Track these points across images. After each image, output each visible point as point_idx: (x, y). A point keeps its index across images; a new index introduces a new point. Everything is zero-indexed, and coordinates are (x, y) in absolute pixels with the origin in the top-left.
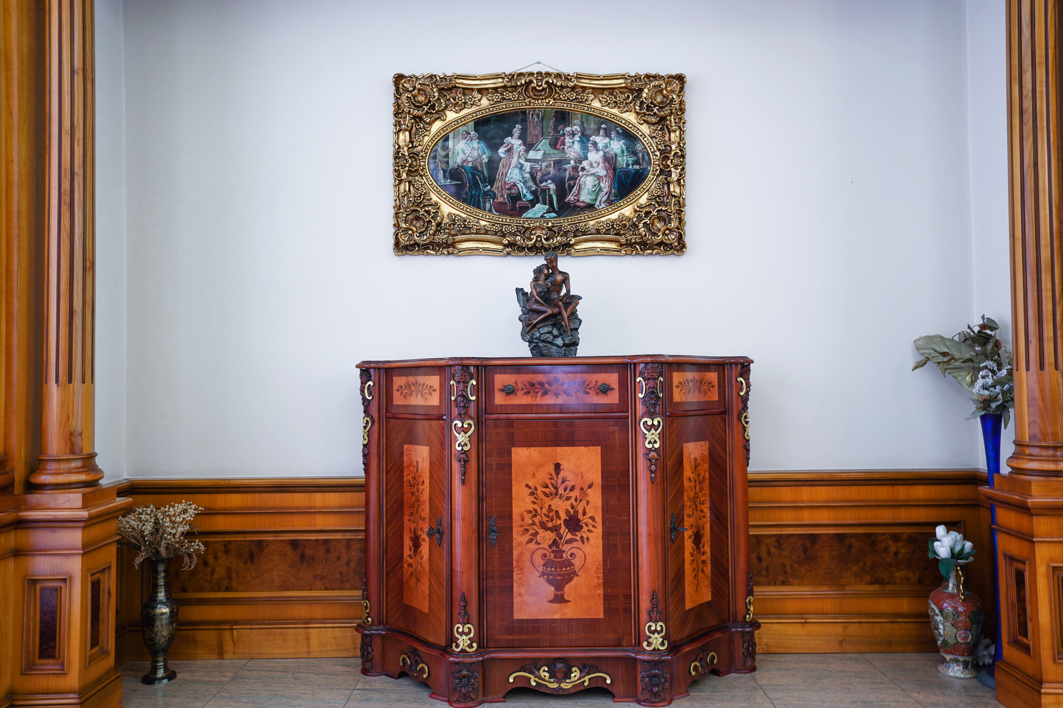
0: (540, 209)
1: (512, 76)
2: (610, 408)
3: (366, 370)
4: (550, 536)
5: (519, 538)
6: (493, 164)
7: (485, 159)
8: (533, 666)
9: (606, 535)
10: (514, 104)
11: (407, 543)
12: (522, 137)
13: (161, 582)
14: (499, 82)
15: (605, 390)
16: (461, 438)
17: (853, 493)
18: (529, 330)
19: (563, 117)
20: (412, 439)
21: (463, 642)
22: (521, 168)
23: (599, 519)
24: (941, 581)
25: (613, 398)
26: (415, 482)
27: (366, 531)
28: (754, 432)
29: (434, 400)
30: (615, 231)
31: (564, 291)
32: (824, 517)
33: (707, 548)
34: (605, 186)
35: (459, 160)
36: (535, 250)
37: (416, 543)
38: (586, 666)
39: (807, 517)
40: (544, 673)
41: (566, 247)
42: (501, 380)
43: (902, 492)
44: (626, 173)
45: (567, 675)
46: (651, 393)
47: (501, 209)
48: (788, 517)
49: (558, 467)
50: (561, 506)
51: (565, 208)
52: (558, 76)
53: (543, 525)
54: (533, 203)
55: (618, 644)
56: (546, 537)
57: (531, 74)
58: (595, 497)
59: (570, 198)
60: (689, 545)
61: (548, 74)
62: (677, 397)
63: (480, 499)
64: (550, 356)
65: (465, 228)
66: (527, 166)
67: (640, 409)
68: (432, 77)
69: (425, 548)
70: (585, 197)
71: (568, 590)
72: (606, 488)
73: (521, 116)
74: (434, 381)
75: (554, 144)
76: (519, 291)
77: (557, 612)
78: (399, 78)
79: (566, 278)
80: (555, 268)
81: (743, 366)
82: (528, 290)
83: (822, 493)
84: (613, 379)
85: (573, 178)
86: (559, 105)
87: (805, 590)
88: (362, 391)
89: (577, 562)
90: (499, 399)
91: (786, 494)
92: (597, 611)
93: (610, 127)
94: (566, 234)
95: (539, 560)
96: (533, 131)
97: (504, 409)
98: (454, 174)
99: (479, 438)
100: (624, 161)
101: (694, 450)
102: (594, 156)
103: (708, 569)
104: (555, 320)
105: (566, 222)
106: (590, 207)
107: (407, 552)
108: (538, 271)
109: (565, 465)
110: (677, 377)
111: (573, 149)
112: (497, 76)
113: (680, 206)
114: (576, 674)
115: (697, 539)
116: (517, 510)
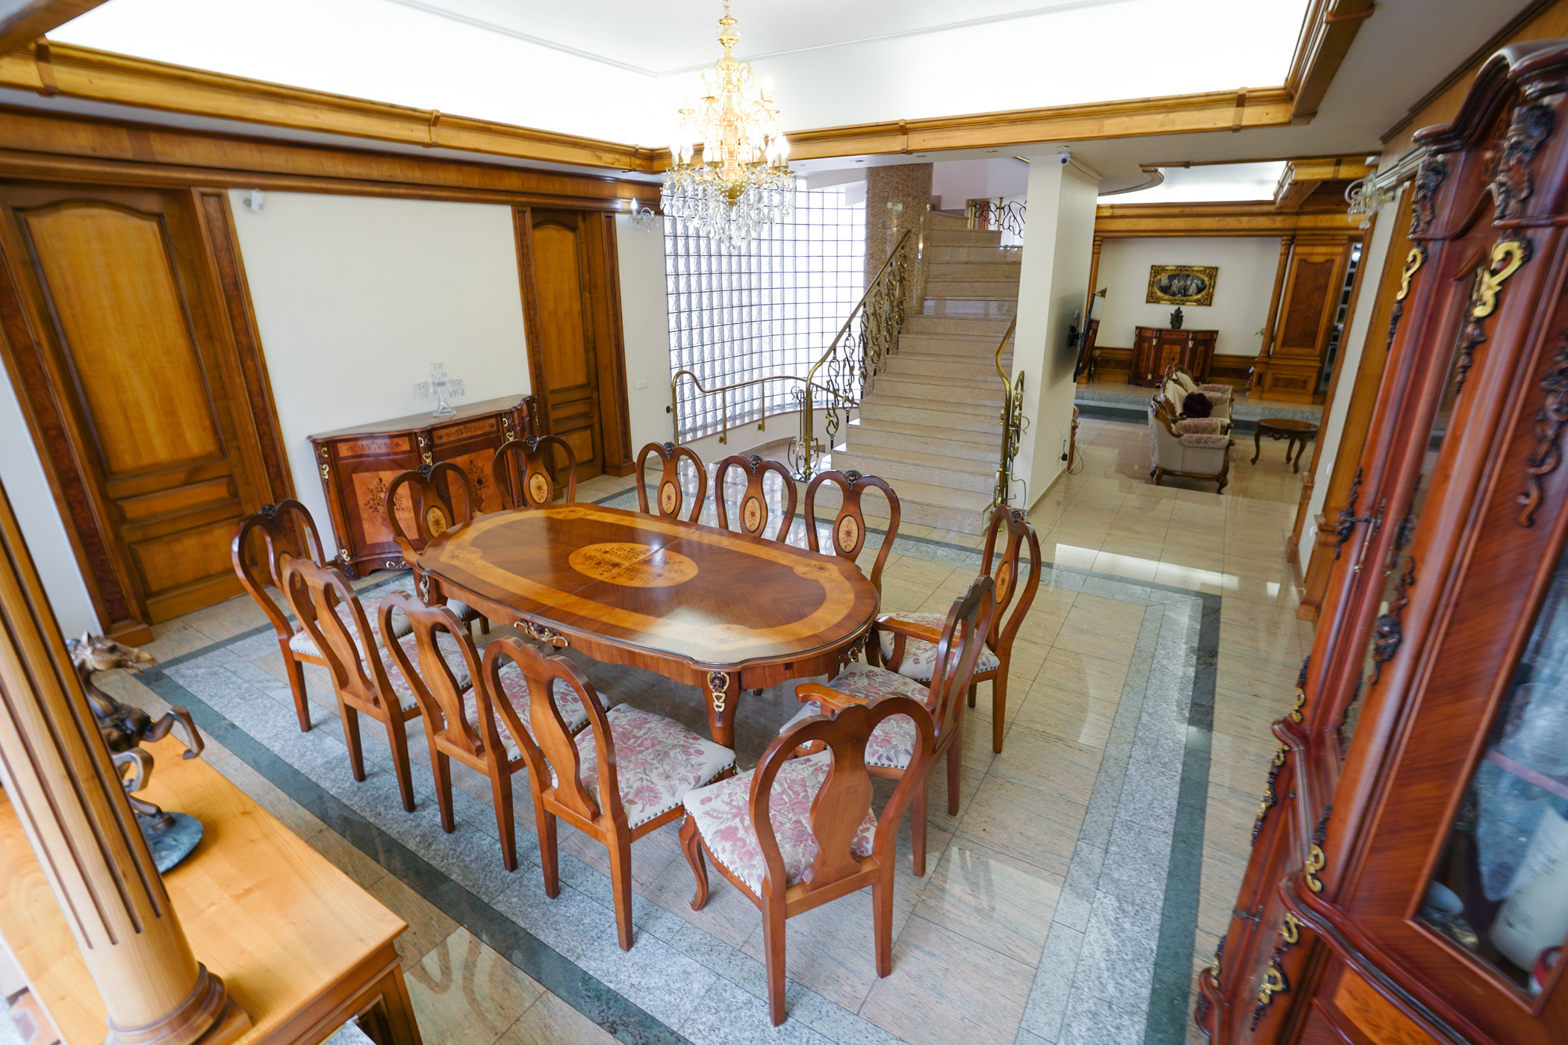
3: (1137, 328)
10: (1177, 272)
18: (1172, 323)
19: (1188, 276)
30: (1195, 301)
51: (1185, 295)
65: (1162, 299)
73: (1178, 275)
81: (1217, 332)
93: (1198, 278)
100: (1200, 286)
111: (1189, 283)
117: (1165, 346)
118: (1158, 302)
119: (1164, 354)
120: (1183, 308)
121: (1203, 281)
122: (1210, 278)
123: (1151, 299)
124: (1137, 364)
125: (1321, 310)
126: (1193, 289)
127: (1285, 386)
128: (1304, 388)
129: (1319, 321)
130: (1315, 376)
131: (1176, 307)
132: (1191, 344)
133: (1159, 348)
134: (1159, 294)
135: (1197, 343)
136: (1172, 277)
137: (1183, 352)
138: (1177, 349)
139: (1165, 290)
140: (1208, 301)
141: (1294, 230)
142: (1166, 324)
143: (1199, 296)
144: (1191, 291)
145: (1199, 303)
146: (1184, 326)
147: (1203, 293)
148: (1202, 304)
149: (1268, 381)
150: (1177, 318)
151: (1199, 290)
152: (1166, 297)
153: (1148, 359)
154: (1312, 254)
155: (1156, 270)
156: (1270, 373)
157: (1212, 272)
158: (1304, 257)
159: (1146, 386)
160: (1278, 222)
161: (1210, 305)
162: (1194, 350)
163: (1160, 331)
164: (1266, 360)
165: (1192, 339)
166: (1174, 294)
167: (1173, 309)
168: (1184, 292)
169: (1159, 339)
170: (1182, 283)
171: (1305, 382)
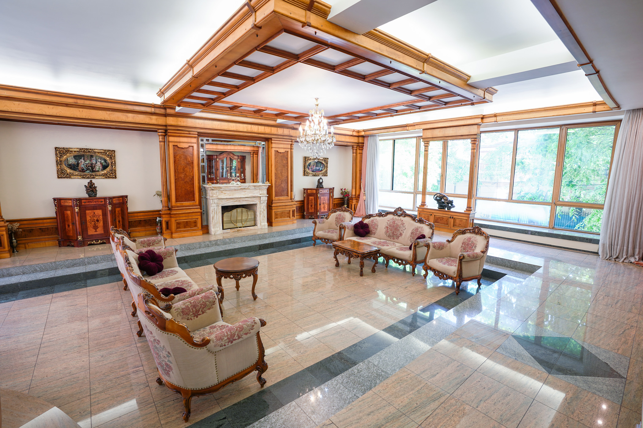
0: (88, 171)
1: (81, 149)
2: (103, 204)
3: (55, 199)
4: (94, 223)
5: (88, 223)
6: (78, 164)
7: (76, 163)
8: (92, 241)
9: (103, 222)
10: (82, 153)
11: (67, 226)
12: (84, 159)
13: (13, 236)
14: (78, 150)
15: (102, 202)
16: (77, 210)
17: (146, 214)
18: (87, 193)
19: (92, 156)
20: (67, 210)
21: (80, 238)
22: (84, 165)
23: (102, 220)
24: (158, 225)
25: (103, 203)
26: (68, 217)
27: (58, 225)
28: (128, 206)
29: (71, 204)
31: (94, 186)
32: (142, 217)
33: (121, 223)
34: (101, 168)
35: (71, 163)
36: (88, 178)
37: (69, 226)
38: (101, 240)
39: (139, 218)
40: (94, 241)
41: (94, 178)
42: (83, 201)
43: (154, 213)
44: (105, 166)
45: (98, 241)
46: (109, 202)
47: (80, 171)
48: (136, 218)
49: (94, 213)
50: (95, 219)
51: (93, 171)
52: (90, 149)
53: (92, 221)
54: (87, 170)
55: (106, 237)
56: (93, 223)
57: (85, 149)
58: (101, 217)
59: (94, 170)
60: (117, 223)
61: (88, 149)
62: (114, 202)
63: (81, 218)
64: (92, 197)
65: (73, 175)
66: (85, 164)
67: (108, 204)
68: (63, 148)
69: (71, 226)
70: (97, 170)
71: (97, 230)
72: (103, 215)
73: (83, 156)
74: (70, 201)
75: (90, 161)
76: (85, 186)
77: (96, 233)
78: (56, 148)
79: (94, 184)
80: (92, 182)
81: (126, 197)
82: (87, 185)
83: (142, 214)
84: (103, 200)
85: (94, 167)
86: (91, 154)
87: (140, 228)
88: (54, 203)
89: (99, 226)
90: (83, 204)
91: (136, 214)
92: (103, 232)
93: (101, 158)
94: (93, 176)
95: (92, 226)
96: (86, 158)
97: (84, 205)
98: (70, 165)
99: (80, 210)
100: (104, 164)
101: (118, 209)
102: (98, 163)
103: (121, 226)
104: (92, 191)
105: (94, 174)
106: (98, 171)
107: (67, 227)
108: (88, 183)
109: (95, 213)
110: (114, 199)
111: (94, 162)
112: (78, 148)
113: (115, 171)
114: (100, 241)
115: (119, 222)
116: (87, 220)
117: (87, 212)
118: (70, 177)
119: (88, 218)
120: (94, 181)
121: (105, 161)
122: (111, 158)
123: (61, 174)
124: (64, 229)
125: (193, 177)
126: (98, 166)
127: (185, 227)
128: (196, 226)
129: (193, 184)
130: (200, 217)
131: (89, 180)
132: (110, 208)
133: (82, 215)
134: (69, 171)
135: (114, 206)
136: (77, 158)
137: (104, 215)
138: (99, 212)
139: (74, 167)
140: (113, 175)
141: (166, 126)
142: (83, 194)
143: (105, 172)
144: (97, 168)
145: (106, 176)
146: (99, 195)
147: (108, 169)
148: (109, 178)
149: (173, 226)
150: (91, 189)
151: (105, 167)
152: (77, 173)
153: (74, 224)
154: (180, 142)
155: (60, 152)
156: (173, 220)
157: (111, 154)
158: (176, 144)
159: (78, 246)
160: (154, 120)
161: (116, 177)
162: (113, 212)
163: (80, 200)
164: (168, 212)
165: (110, 204)
166: (83, 171)
167: (86, 182)
168: (92, 168)
169: (80, 206)
170: (88, 162)
171: (195, 222)
